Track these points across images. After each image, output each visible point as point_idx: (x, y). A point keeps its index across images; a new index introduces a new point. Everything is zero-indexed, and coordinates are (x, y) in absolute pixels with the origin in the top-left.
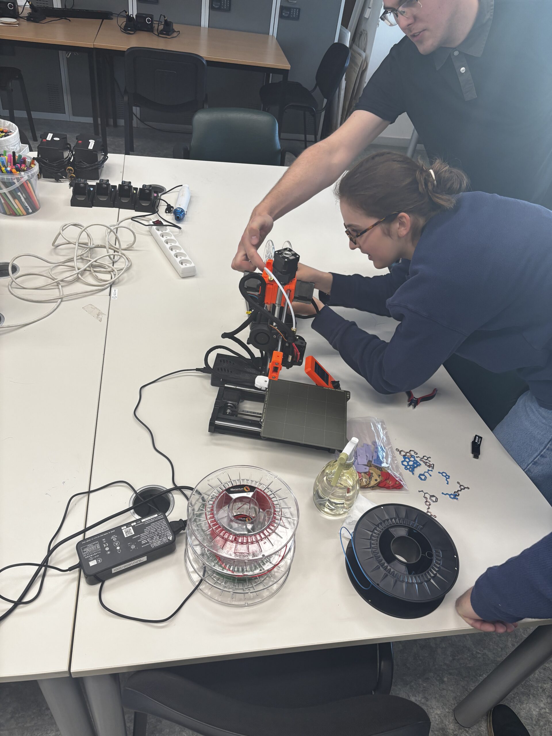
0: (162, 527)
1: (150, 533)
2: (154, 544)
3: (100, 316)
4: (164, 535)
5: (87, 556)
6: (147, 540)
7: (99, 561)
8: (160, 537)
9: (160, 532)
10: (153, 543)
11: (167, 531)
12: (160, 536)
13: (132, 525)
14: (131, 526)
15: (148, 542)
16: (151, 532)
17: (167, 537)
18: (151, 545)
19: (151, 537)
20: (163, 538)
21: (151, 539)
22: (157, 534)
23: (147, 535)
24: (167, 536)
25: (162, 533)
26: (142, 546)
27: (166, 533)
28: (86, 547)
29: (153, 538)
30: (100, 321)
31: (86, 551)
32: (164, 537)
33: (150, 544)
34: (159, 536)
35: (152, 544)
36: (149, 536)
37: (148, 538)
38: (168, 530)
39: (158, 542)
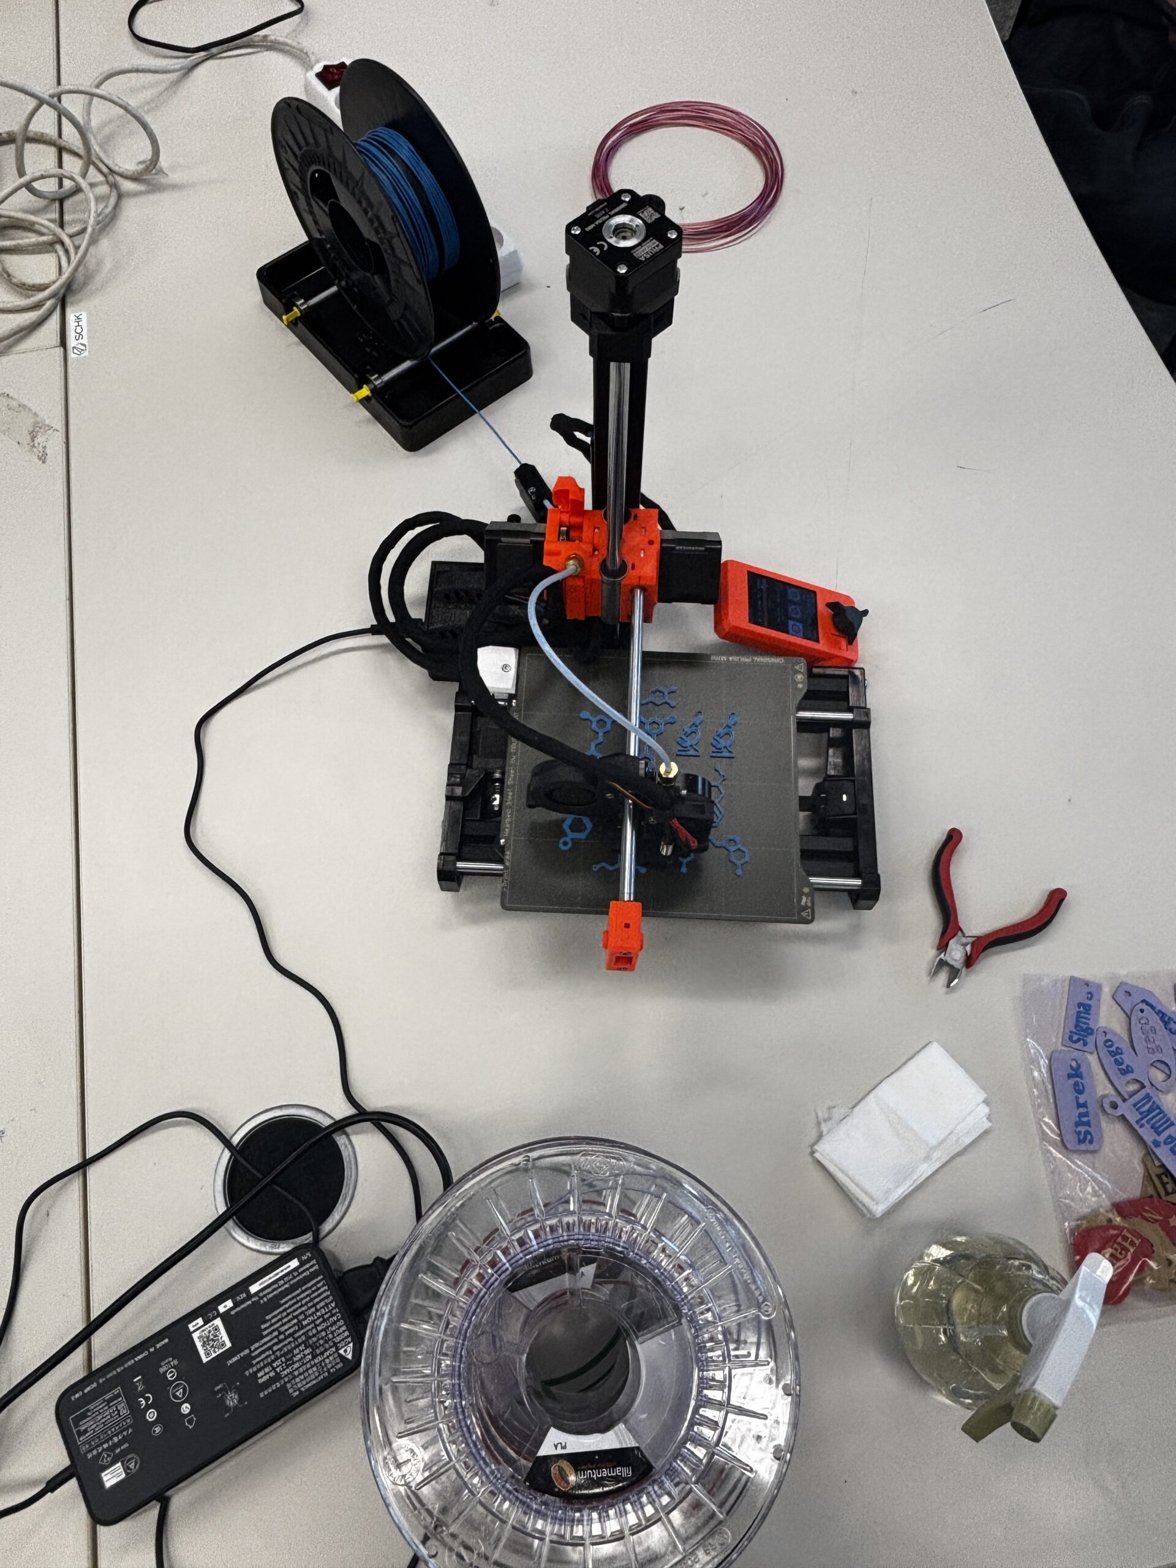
0: (317, 1310)
1: (282, 1337)
2: (297, 1380)
3: (40, 439)
4: (326, 1342)
5: (91, 1451)
6: (274, 1369)
7: (132, 1466)
8: (314, 1350)
9: (314, 1331)
10: (295, 1377)
11: (335, 1323)
12: (314, 1347)
13: (222, 1309)
14: (219, 1315)
15: (277, 1377)
16: (283, 1333)
17: (337, 1349)
18: (289, 1386)
19: (283, 1355)
20: (322, 1353)
21: (287, 1360)
22: (303, 1338)
23: (270, 1348)
24: (335, 1344)
25: (318, 1332)
26: (262, 1395)
27: (332, 1333)
29: (291, 1359)
30: (43, 458)
31: (86, 1431)
32: (326, 1350)
33: (285, 1383)
34: (311, 1346)
35: (289, 1381)
36: (280, 1349)
37: (277, 1359)
38: (338, 1320)
39: (310, 1371)
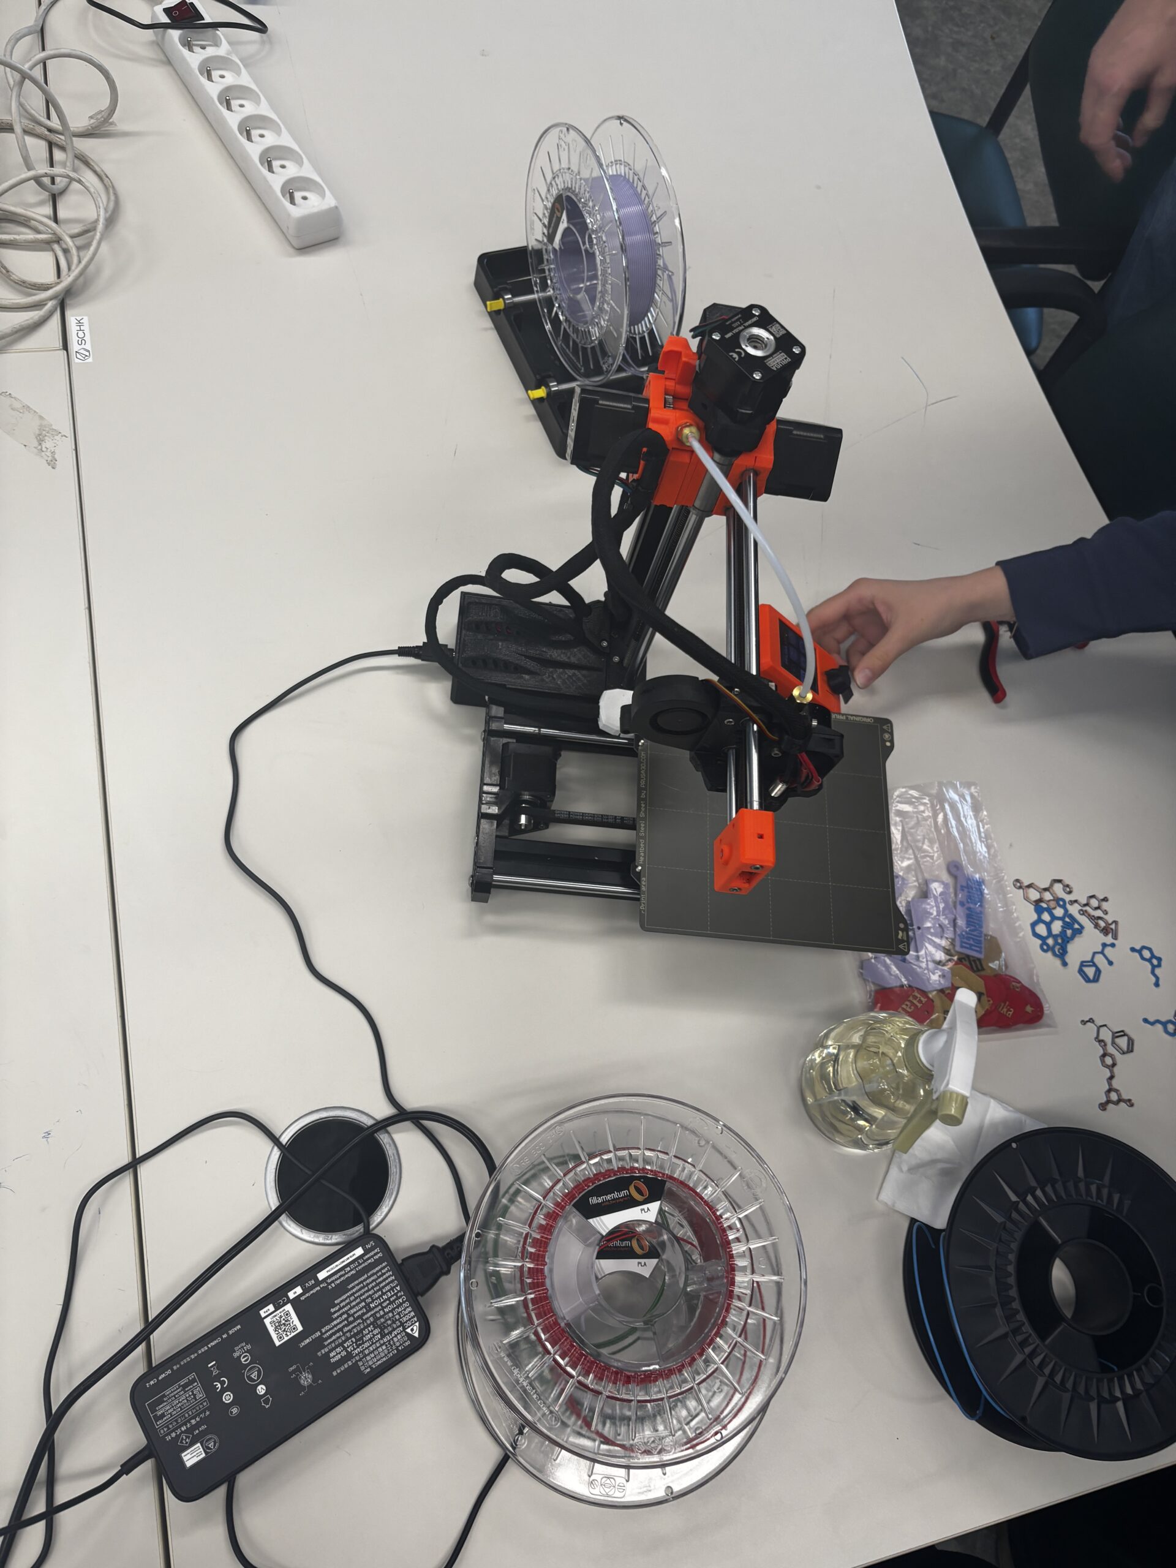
0: (383, 1294)
1: (351, 1319)
2: (368, 1358)
3: (48, 444)
5: (169, 1434)
6: (345, 1349)
7: (211, 1445)
8: (382, 1330)
9: (382, 1313)
10: (365, 1356)
11: (401, 1304)
12: (382, 1327)
13: (291, 1295)
14: (289, 1301)
16: (353, 1315)
17: (404, 1329)
18: (360, 1364)
19: (355, 1335)
21: (357, 1341)
22: (372, 1319)
24: (402, 1324)
25: (386, 1314)
26: (335, 1373)
27: (399, 1314)
28: (160, 1401)
30: (52, 463)
31: (163, 1415)
32: (394, 1329)
33: (357, 1361)
34: (379, 1326)
35: (360, 1360)
36: (350, 1331)
37: (347, 1339)
38: (404, 1302)
39: (380, 1350)
